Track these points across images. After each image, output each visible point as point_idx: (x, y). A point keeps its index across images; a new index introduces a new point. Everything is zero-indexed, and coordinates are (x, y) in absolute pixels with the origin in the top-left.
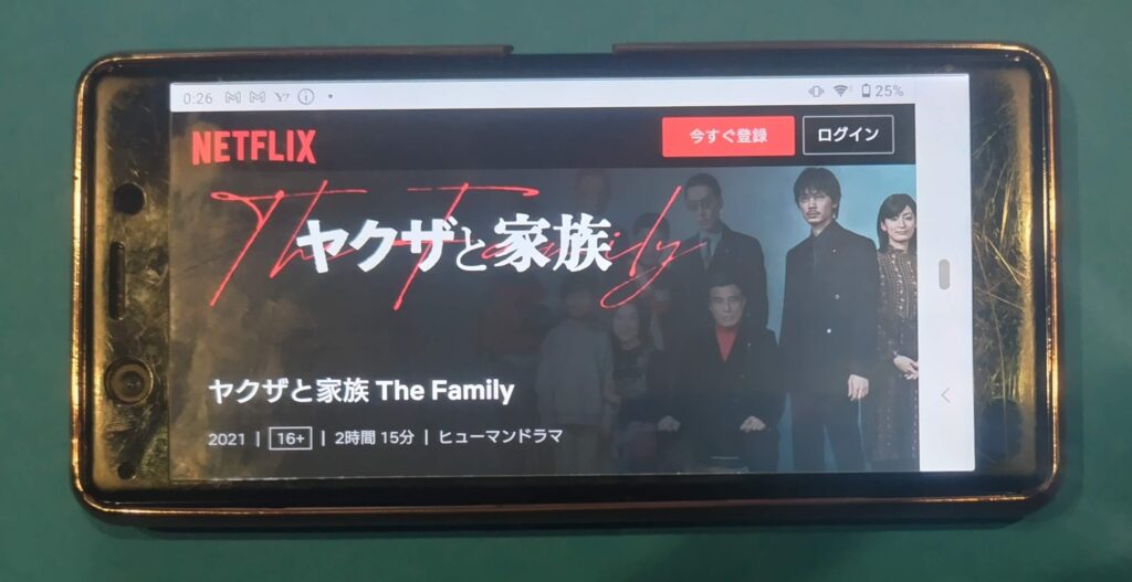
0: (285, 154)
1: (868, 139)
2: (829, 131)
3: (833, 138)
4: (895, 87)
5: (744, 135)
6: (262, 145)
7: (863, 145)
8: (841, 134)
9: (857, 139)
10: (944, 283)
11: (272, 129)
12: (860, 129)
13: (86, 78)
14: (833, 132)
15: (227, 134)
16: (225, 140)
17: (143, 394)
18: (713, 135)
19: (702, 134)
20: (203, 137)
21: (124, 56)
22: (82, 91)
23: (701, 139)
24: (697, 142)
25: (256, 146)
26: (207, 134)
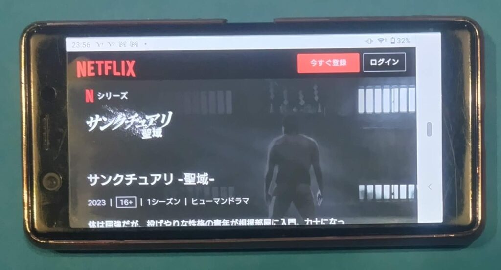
0: (121, 72)
1: (394, 64)
2: (375, 60)
3: (378, 64)
4: (407, 39)
5: (336, 63)
6: (110, 68)
7: (391, 67)
8: (381, 62)
9: (389, 65)
10: (429, 133)
11: (114, 60)
12: (390, 59)
13: (25, 35)
14: (377, 61)
16: (92, 65)
17: (57, 187)
18: (321, 62)
19: (315, 61)
20: (82, 63)
21: (43, 24)
22: (23, 41)
23: (315, 64)
24: (313, 66)
25: (107, 68)
26: (84, 62)
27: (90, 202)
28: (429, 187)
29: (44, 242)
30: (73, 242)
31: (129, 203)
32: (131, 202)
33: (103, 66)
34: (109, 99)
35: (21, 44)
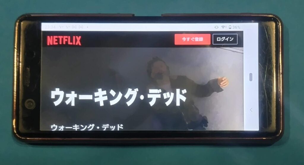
0: (73, 42)
1: (230, 40)
2: (220, 38)
3: (221, 40)
4: (238, 26)
5: (197, 39)
6: (66, 40)
7: (229, 42)
8: (223, 39)
9: (227, 40)
10: (251, 79)
11: (70, 36)
12: (228, 38)
13: (18, 21)
16: (56, 38)
17: (33, 107)
18: (188, 39)
19: (185, 38)
20: (50, 37)
21: (29, 15)
22: (17, 24)
23: (185, 40)
24: (184, 41)
25: (65, 40)
26: (52, 37)
28: (250, 110)
29: (24, 138)
30: (40, 139)
33: (62, 39)
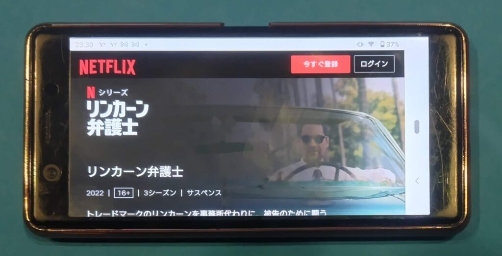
0: (121, 70)
1: (383, 66)
2: (366, 62)
3: (368, 65)
4: (396, 43)
5: (328, 64)
6: (111, 66)
7: (381, 69)
8: (371, 64)
9: (378, 66)
10: (417, 131)
11: (116, 59)
12: (380, 62)
13: (31, 35)
14: (368, 63)
15: (95, 61)
16: (94, 64)
17: (56, 178)
18: (314, 64)
19: (308, 63)
20: (84, 63)
21: (49, 25)
22: (29, 41)
23: (308, 65)
24: (306, 67)
25: (109, 66)
26: (87, 61)
27: (89, 192)
28: (416, 181)
29: (43, 230)
30: (70, 230)
31: (127, 194)
32: (128, 193)
33: (105, 65)
34: (109, 95)
35: (26, 43)
